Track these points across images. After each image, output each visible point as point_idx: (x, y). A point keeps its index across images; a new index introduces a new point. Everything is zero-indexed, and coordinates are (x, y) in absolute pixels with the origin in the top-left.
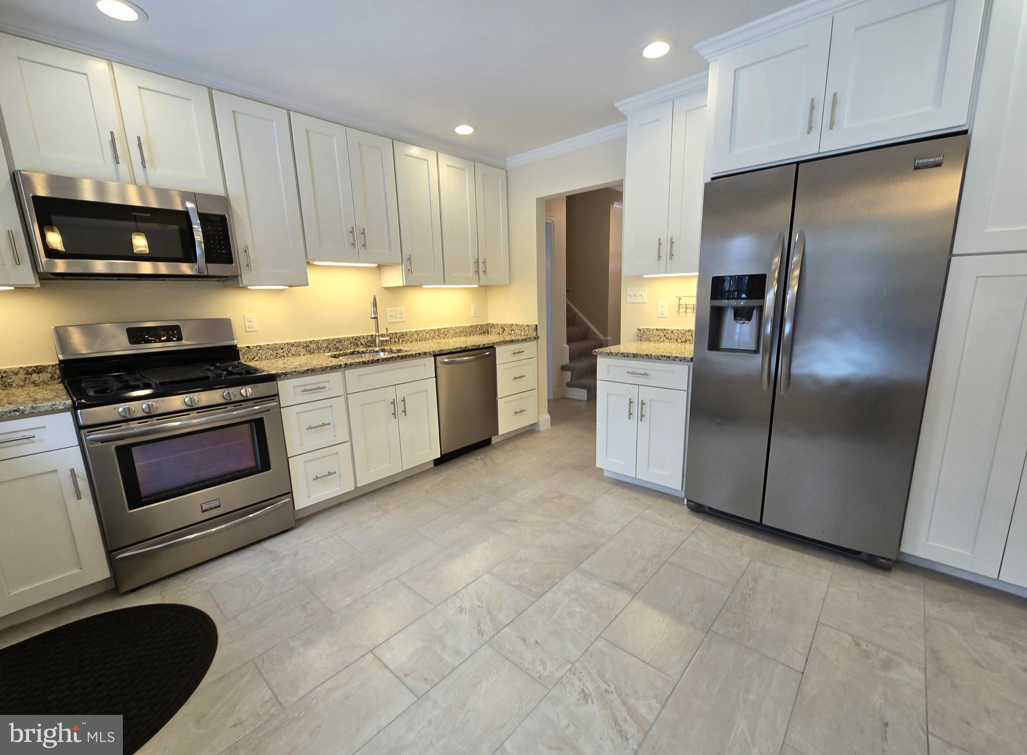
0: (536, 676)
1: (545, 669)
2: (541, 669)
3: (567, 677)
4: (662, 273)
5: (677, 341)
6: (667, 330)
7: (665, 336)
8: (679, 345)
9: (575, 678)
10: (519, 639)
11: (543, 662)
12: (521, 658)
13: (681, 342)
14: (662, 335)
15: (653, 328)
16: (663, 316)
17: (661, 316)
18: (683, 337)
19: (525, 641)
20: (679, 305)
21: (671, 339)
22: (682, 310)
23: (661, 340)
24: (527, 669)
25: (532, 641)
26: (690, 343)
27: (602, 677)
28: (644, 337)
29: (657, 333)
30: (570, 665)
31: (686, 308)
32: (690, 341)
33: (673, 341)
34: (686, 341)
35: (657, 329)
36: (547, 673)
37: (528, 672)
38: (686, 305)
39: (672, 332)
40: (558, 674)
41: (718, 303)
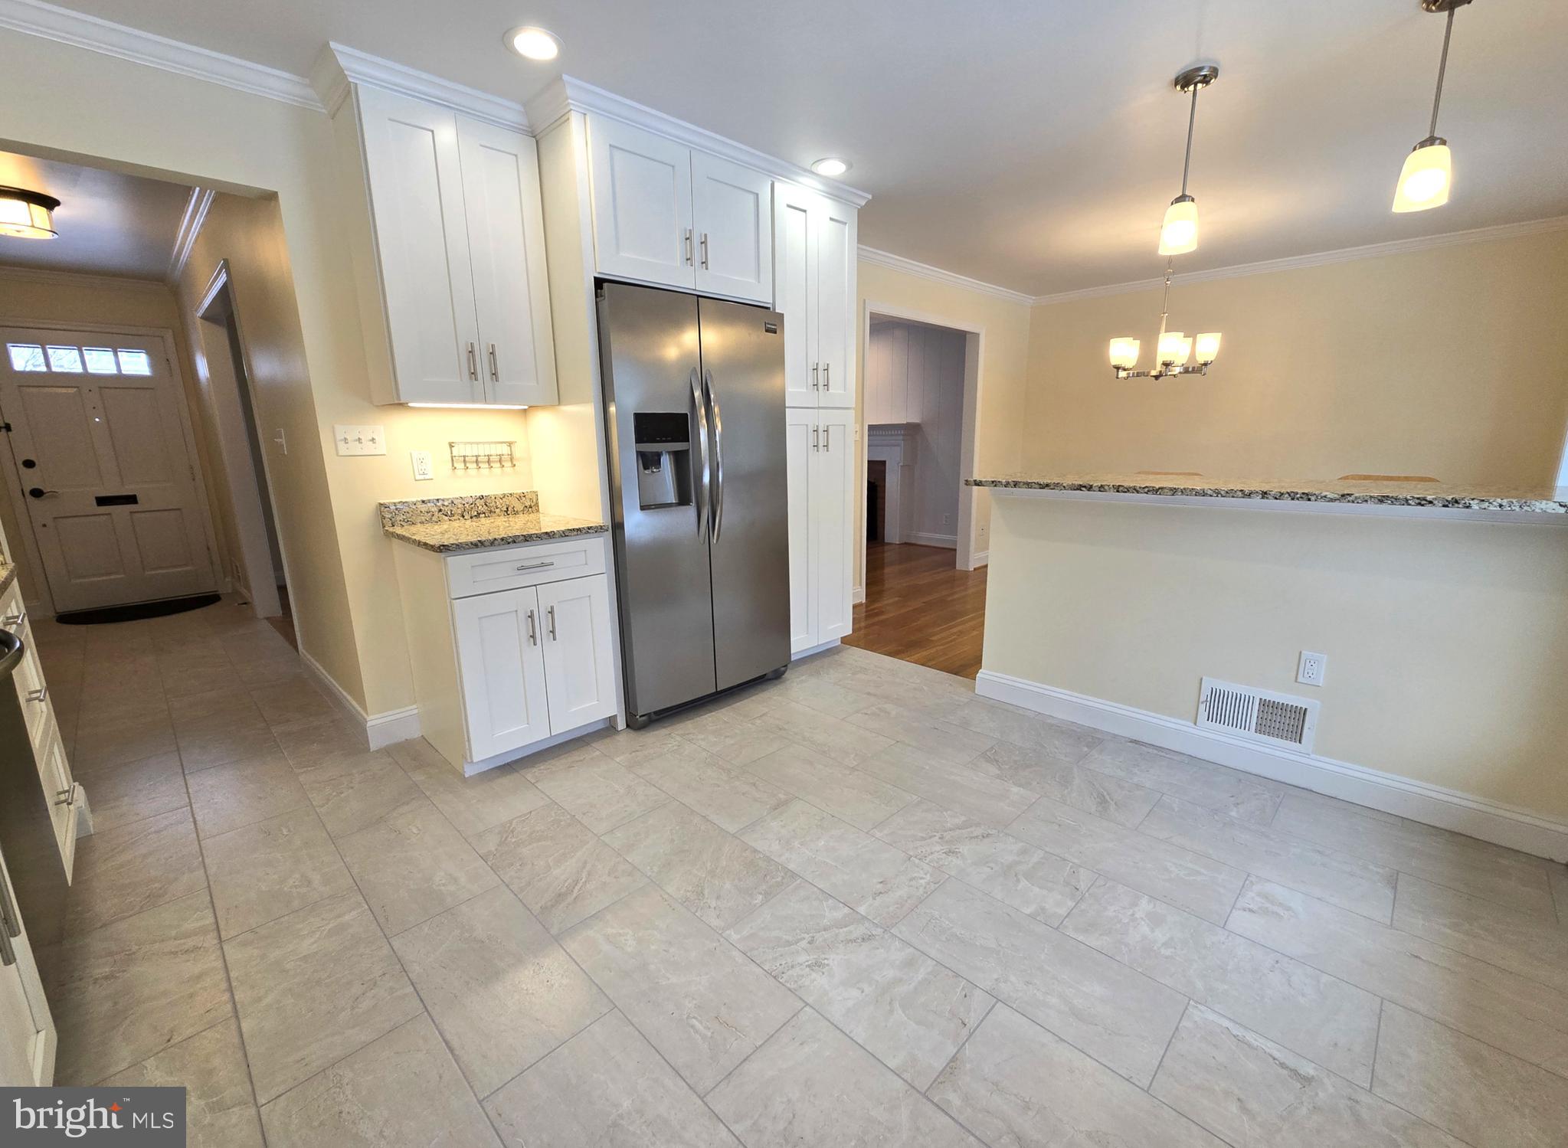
4: (479, 401)
5: (463, 517)
6: (443, 500)
7: (440, 510)
8: (468, 522)
13: (471, 518)
14: (435, 509)
15: (414, 500)
16: (427, 477)
17: (422, 477)
18: (472, 508)
20: (452, 457)
21: (452, 515)
22: (460, 465)
23: (434, 519)
26: (485, 517)
27: (791, 943)
28: (398, 518)
29: (424, 508)
31: (465, 461)
32: (484, 513)
33: (456, 517)
34: (479, 514)
35: (423, 502)
38: (464, 456)
39: (453, 502)
41: (650, 447)
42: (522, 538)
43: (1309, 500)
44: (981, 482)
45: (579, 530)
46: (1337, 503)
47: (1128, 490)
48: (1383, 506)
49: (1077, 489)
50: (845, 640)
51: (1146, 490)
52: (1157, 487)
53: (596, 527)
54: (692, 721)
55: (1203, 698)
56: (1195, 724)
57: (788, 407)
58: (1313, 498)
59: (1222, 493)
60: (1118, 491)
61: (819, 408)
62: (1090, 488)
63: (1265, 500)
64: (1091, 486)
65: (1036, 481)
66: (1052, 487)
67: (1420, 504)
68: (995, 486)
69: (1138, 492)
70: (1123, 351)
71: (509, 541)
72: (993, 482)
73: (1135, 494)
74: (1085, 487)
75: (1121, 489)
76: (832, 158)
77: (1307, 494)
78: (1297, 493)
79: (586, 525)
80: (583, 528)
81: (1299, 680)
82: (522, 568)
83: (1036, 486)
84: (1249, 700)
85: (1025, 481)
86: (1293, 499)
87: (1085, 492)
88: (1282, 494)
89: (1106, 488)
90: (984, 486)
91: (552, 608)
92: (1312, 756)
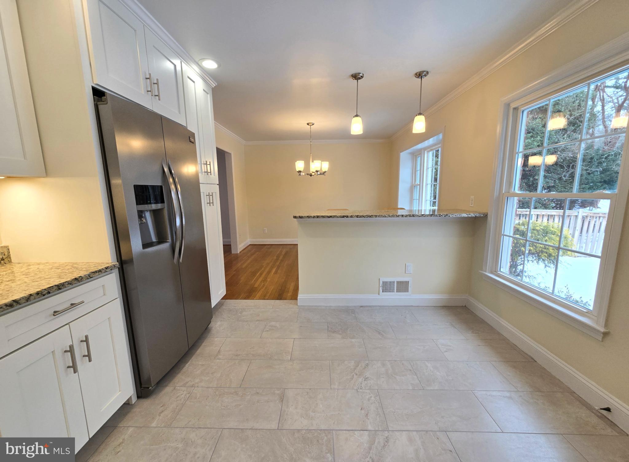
0: (378, 398)
1: (371, 397)
2: (373, 398)
3: (365, 388)
9: (363, 385)
10: (368, 418)
11: (369, 400)
12: (377, 409)
19: (367, 414)
24: (379, 403)
25: (363, 412)
27: (352, 379)
30: (358, 390)
36: (372, 395)
37: (380, 402)
40: (368, 391)
41: (142, 207)
42: (56, 288)
43: (414, 217)
44: (302, 216)
45: (100, 271)
46: (421, 217)
47: (361, 217)
48: (432, 217)
49: (343, 217)
50: (225, 298)
51: (367, 216)
52: (370, 215)
53: (111, 266)
54: (181, 374)
55: (381, 285)
56: (379, 294)
57: (201, 183)
58: (415, 216)
59: (391, 216)
60: (357, 217)
61: (207, 184)
62: (347, 217)
63: (403, 218)
64: (348, 216)
65: (326, 215)
66: (333, 217)
67: (440, 216)
68: (309, 218)
69: (364, 217)
70: (300, 165)
71: (44, 293)
72: (308, 216)
73: (364, 218)
74: (345, 216)
75: (358, 216)
76: (209, 59)
77: (413, 215)
78: (411, 215)
79: (103, 267)
80: (102, 269)
81: (406, 273)
82: (55, 313)
83: (326, 217)
84: (394, 282)
85: (322, 215)
86: (410, 217)
87: (346, 218)
88: (407, 215)
89: (353, 216)
90: (303, 218)
91: (87, 337)
92: (411, 295)
